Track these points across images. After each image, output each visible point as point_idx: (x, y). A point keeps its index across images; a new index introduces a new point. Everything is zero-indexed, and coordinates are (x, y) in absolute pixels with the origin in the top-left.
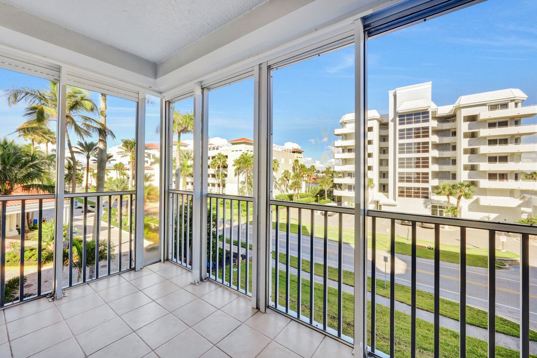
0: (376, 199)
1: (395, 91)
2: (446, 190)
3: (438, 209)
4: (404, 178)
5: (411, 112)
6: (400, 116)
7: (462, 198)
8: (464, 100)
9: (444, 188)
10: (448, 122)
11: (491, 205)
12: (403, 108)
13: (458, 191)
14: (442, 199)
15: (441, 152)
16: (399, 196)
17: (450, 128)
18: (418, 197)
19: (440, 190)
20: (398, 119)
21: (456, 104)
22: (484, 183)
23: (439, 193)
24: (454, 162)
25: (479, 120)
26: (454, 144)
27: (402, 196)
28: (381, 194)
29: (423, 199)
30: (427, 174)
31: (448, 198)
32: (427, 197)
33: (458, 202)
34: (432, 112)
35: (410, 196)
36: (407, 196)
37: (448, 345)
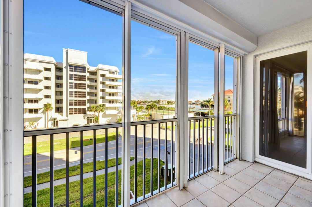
0: (54, 117)
1: (67, 49)
2: (94, 109)
3: (90, 119)
4: (73, 103)
5: (77, 65)
6: (70, 66)
7: (100, 112)
8: (101, 66)
9: (93, 108)
10: (93, 75)
11: (110, 114)
12: (72, 61)
13: (99, 109)
14: (92, 113)
15: (91, 90)
16: (70, 114)
17: (94, 78)
18: (81, 113)
19: (91, 109)
20: (69, 67)
21: (98, 67)
22: (108, 105)
23: (91, 111)
24: (96, 95)
25: (106, 77)
26: (96, 86)
27: (72, 114)
28: (57, 114)
29: (83, 114)
30: (85, 101)
31: (95, 112)
32: (85, 113)
33: (99, 114)
34: (88, 68)
35: (76, 113)
36: (75, 114)
37: (112, 179)
